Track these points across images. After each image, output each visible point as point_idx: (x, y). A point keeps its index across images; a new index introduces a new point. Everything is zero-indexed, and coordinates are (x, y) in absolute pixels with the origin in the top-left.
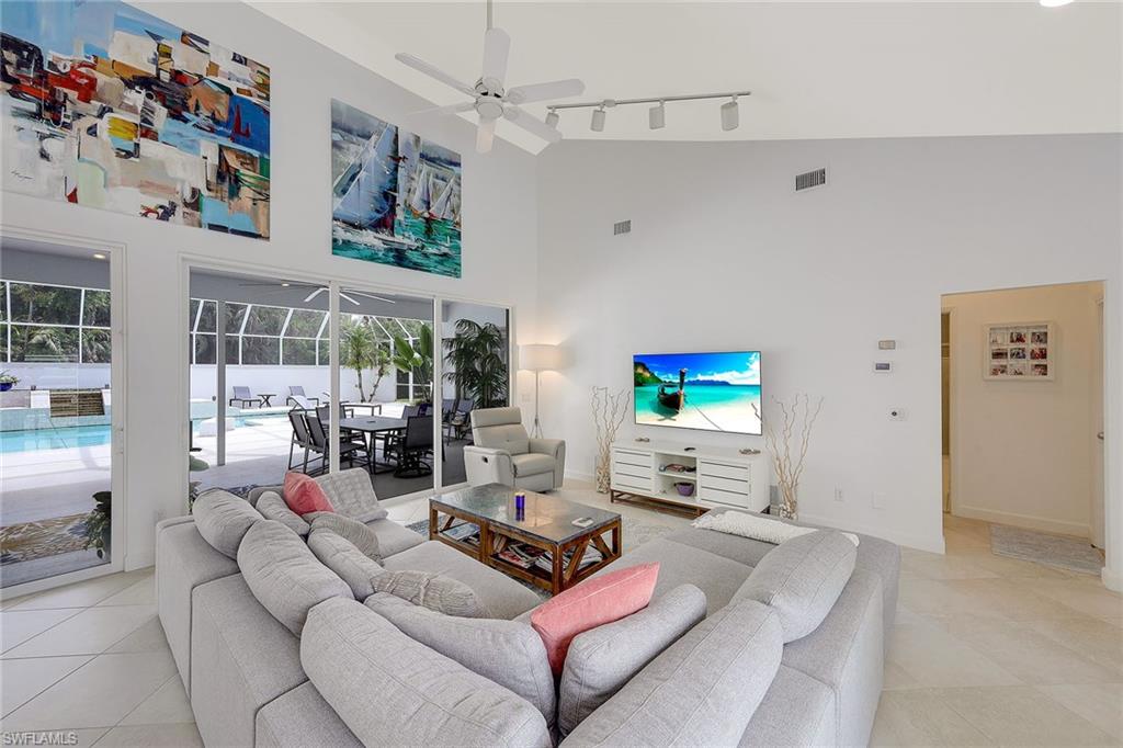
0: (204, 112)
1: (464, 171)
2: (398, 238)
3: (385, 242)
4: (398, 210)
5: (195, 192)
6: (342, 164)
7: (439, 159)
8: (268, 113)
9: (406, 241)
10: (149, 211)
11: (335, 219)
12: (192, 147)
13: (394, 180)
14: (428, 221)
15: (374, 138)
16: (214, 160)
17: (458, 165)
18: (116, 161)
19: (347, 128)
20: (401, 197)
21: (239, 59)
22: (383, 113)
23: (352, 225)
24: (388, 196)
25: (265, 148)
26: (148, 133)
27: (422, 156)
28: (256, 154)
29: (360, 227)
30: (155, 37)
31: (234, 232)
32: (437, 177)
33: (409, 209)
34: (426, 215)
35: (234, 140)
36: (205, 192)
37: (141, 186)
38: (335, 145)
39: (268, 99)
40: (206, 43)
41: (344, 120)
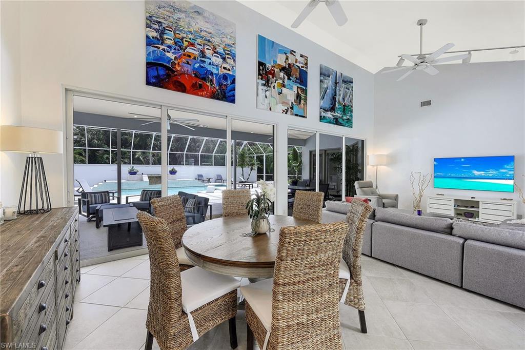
0: (294, 76)
1: (354, 85)
2: (336, 114)
3: (333, 116)
4: (336, 103)
5: (292, 103)
6: (323, 88)
7: (347, 81)
8: (307, 73)
9: (338, 115)
10: (284, 111)
11: (321, 108)
12: (291, 88)
13: (336, 92)
14: (344, 106)
15: (331, 76)
16: (296, 92)
17: (352, 82)
18: (278, 95)
19: (324, 74)
20: (337, 97)
21: (302, 56)
22: (333, 66)
23: (326, 110)
24: (334, 98)
25: (306, 86)
26: (284, 86)
27: (343, 81)
28: (304, 88)
29: (327, 111)
30: (286, 54)
31: (300, 116)
32: (346, 89)
33: (339, 103)
34: (344, 104)
35: (300, 84)
36: (294, 103)
37: (282, 103)
38: (321, 81)
39: (307, 68)
40: (295, 52)
41: (324, 71)
